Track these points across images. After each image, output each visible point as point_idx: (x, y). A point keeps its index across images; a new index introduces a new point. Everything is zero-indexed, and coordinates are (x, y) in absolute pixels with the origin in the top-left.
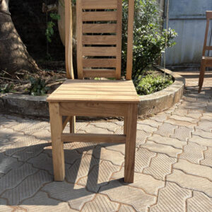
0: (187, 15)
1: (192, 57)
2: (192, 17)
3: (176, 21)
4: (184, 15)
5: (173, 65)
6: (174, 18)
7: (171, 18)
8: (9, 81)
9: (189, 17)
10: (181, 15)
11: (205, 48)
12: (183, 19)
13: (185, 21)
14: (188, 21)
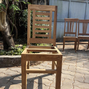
1: (61, 37)
11: (65, 33)
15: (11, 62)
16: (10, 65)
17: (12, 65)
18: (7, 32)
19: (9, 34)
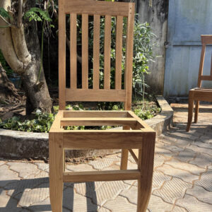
3: (180, 47)
4: (190, 42)
5: (178, 96)
6: (178, 44)
7: (175, 44)
9: (196, 44)
13: (191, 48)
15: (17, 147)
16: (13, 155)
17: (18, 155)
18: (31, 74)
19: (34, 80)
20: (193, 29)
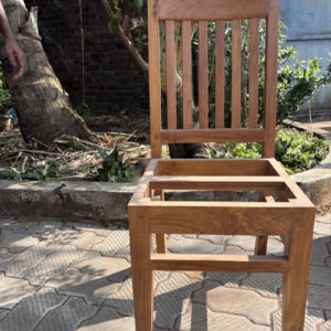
0: (312, 34)
2: (321, 37)
4: (308, 34)
8: (45, 156)
9: (316, 37)
10: (305, 34)
12: (307, 40)
13: (309, 43)
14: (315, 43)
20: (311, 15)
